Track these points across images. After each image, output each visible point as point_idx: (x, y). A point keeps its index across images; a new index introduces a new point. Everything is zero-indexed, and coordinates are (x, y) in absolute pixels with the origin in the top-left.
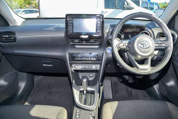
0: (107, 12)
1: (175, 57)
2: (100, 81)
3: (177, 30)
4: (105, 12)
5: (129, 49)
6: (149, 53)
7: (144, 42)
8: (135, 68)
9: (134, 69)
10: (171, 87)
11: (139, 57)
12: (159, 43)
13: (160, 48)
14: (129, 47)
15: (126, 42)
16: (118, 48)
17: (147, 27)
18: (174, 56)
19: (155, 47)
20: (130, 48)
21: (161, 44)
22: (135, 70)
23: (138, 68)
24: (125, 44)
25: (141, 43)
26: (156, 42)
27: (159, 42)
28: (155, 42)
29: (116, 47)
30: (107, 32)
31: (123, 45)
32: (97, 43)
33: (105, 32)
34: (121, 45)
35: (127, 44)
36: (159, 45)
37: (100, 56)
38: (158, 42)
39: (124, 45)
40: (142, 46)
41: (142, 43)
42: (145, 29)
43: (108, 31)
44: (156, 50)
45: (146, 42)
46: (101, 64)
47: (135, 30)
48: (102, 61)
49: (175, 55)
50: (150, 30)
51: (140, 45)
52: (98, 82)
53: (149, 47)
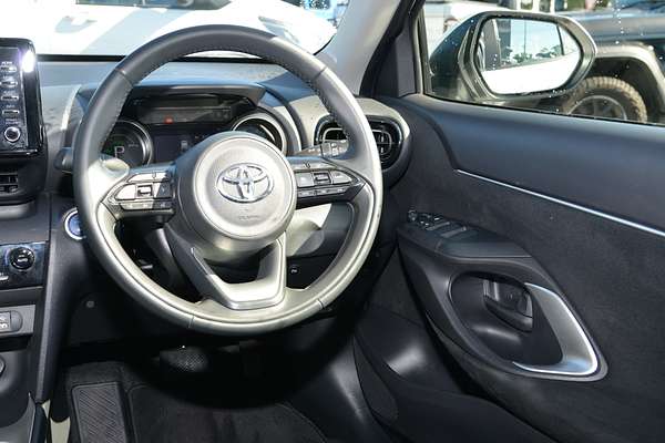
0: (89, 22)
1: (409, 231)
2: (39, 396)
3: (407, 101)
4: (84, 21)
5: (170, 211)
6: (268, 221)
7: (243, 168)
8: (211, 304)
9: (204, 310)
10: (413, 376)
11: (225, 246)
12: (316, 172)
13: (324, 192)
14: (169, 198)
15: (153, 177)
16: (110, 209)
17: (267, 95)
18: (407, 226)
19: (300, 189)
20: (174, 205)
21: (326, 172)
22: (212, 312)
23: (222, 301)
24: (148, 189)
25: (227, 176)
26: (303, 167)
27: (319, 166)
28: (298, 168)
29: (102, 209)
30: (58, 133)
31: (140, 193)
32: (14, 192)
33: (49, 133)
34: (129, 192)
35: (157, 187)
36: (320, 177)
37: (28, 257)
38: (313, 166)
39: (143, 190)
40: (232, 191)
41: (232, 175)
42: (259, 105)
43: (64, 126)
44: (302, 204)
45: (248, 170)
46: (39, 301)
47: (207, 111)
48: (44, 283)
49: (409, 221)
50: (282, 111)
51: (221, 186)
52: (30, 401)
53: (268, 192)
